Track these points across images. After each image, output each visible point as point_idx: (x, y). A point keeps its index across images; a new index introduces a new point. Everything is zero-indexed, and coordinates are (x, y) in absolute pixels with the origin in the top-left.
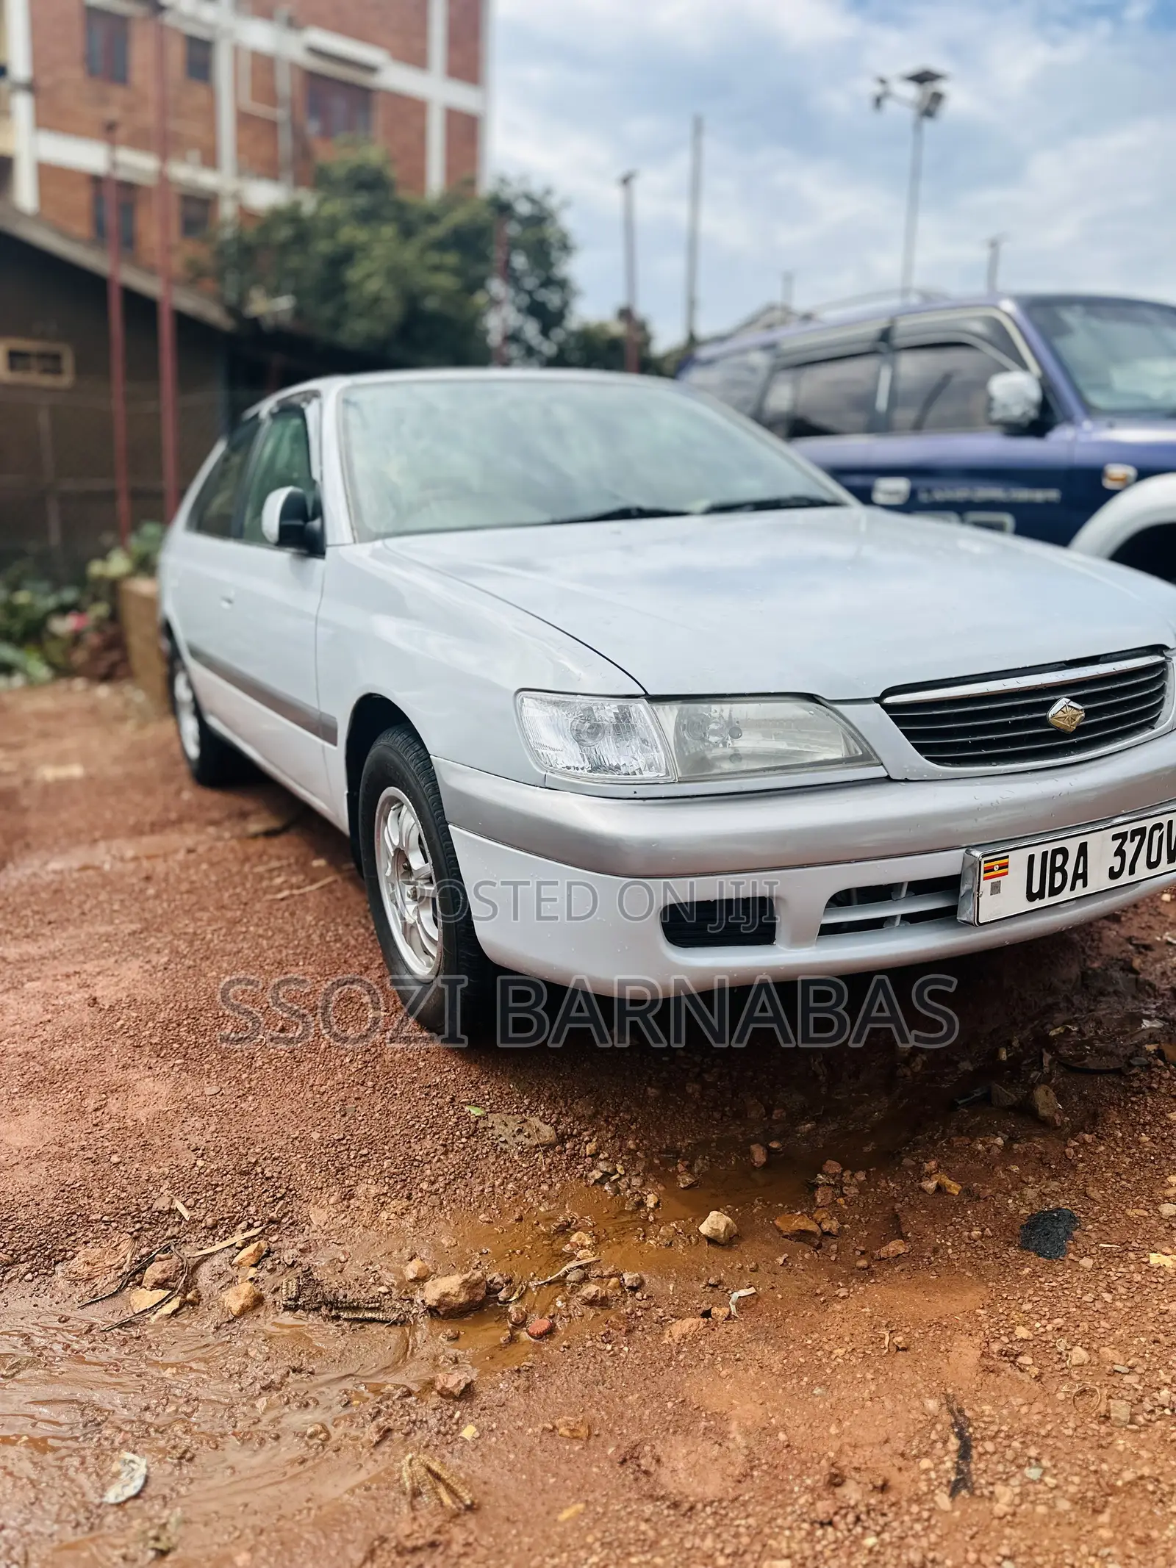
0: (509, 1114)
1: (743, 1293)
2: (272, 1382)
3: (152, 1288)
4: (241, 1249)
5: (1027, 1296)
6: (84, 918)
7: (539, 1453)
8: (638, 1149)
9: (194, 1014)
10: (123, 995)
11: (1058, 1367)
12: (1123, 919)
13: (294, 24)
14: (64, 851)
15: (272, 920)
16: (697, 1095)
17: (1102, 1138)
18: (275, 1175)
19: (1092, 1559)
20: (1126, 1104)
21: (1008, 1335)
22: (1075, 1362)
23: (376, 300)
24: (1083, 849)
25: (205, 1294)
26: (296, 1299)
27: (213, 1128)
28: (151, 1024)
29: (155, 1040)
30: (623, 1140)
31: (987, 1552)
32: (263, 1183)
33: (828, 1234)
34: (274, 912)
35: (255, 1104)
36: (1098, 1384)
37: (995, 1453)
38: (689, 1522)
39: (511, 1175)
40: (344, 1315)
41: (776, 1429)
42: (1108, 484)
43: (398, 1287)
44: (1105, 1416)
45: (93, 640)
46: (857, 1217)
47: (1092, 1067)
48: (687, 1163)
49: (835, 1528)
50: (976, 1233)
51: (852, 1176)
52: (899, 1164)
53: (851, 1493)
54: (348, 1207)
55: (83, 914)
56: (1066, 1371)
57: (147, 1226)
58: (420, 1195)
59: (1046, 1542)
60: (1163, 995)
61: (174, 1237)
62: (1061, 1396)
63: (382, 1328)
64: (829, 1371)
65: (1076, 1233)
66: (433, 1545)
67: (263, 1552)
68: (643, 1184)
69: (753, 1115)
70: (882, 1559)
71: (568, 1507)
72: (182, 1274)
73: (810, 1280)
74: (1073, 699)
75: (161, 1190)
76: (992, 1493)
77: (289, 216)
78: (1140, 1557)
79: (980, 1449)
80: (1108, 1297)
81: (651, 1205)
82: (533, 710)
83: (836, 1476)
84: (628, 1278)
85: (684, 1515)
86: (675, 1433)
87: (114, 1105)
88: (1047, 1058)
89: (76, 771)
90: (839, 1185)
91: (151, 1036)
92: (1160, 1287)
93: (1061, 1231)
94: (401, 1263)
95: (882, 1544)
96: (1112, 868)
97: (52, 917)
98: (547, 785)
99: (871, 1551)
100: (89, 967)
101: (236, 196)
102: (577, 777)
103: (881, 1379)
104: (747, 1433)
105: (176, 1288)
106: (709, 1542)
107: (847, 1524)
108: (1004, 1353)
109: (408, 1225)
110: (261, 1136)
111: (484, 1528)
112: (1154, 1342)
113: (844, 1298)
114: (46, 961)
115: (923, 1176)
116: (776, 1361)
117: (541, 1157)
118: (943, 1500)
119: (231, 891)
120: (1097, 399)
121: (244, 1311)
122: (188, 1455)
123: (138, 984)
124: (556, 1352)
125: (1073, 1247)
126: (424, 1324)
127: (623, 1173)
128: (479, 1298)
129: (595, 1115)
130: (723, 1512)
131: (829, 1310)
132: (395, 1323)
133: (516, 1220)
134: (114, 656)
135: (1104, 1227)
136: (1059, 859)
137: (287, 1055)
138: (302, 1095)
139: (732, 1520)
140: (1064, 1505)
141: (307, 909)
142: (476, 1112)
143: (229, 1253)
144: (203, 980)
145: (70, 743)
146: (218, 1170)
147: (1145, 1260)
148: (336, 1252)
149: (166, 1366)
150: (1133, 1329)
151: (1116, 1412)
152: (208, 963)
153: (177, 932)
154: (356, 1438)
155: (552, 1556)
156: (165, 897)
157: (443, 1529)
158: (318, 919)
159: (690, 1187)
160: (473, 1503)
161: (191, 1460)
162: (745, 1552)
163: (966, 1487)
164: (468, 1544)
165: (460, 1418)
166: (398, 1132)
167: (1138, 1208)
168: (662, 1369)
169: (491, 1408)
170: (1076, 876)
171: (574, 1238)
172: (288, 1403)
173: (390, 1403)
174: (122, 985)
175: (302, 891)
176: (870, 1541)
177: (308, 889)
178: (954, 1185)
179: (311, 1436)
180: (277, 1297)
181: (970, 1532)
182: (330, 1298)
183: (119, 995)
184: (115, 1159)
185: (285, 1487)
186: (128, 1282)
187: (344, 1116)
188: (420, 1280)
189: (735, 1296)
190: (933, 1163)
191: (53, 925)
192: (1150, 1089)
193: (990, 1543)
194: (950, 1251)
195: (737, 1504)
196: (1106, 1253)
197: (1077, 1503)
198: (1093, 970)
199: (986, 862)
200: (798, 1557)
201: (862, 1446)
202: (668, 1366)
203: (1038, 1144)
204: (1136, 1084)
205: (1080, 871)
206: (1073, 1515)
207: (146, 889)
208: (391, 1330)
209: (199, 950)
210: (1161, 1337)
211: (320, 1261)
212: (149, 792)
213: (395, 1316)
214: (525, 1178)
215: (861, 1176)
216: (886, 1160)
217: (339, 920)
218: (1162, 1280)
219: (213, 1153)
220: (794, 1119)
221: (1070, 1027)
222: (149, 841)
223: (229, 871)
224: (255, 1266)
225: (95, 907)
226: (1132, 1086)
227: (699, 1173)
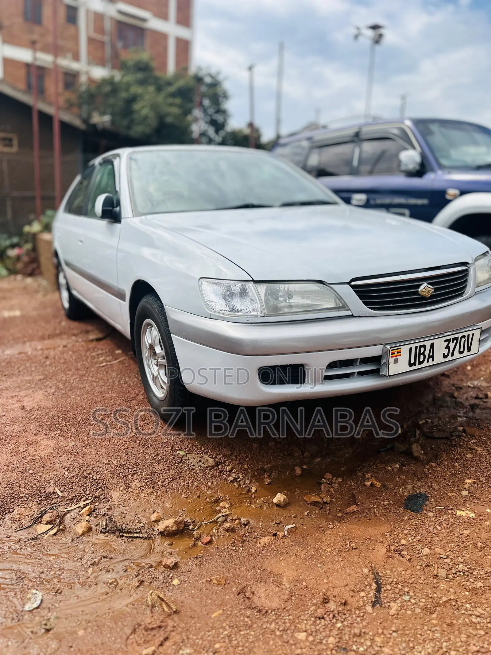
0: (195, 454)
1: (290, 526)
2: (95, 562)
3: (46, 524)
4: (83, 508)
5: (406, 527)
6: (20, 373)
7: (205, 591)
8: (249, 468)
9: (65, 413)
10: (35, 405)
11: (417, 556)
12: (451, 376)
14: (12, 346)
15: (98, 375)
16: (273, 447)
17: (439, 465)
18: (98, 478)
19: (429, 632)
20: (449, 451)
21: (397, 543)
22: (424, 554)
23: (146, 118)
24: (432, 345)
25: (67, 527)
26: (105, 529)
27: (72, 459)
28: (47, 417)
29: (49, 424)
30: (242, 464)
31: (386, 629)
32: (92, 482)
33: (326, 503)
34: (99, 372)
35: (90, 450)
36: (434, 562)
37: (391, 590)
38: (265, 618)
39: (196, 479)
40: (125, 535)
41: (302, 581)
42: (448, 197)
43: (148, 524)
44: (436, 575)
45: (25, 259)
46: (338, 496)
47: (436, 436)
48: (268, 474)
49: (325, 620)
50: (386, 502)
51: (336, 479)
52: (356, 475)
53: (332, 606)
54: (128, 491)
55: (19, 372)
56: (421, 557)
57: (44, 499)
58: (158, 487)
59: (411, 625)
60: (466, 408)
61: (55, 503)
62: (418, 567)
63: (141, 540)
64: (324, 557)
65: (427, 503)
66: (160, 627)
67: (89, 630)
68: (250, 483)
69: (296, 455)
70: (343, 632)
71: (215, 612)
72: (58, 519)
73: (318, 521)
74: (429, 284)
75: (50, 484)
76: (389, 606)
77: (109, 82)
78: (448, 631)
79: (385, 588)
80: (439, 528)
81: (253, 491)
82: (206, 286)
83: (326, 599)
84: (243, 520)
85: (263, 615)
86: (260, 582)
87: (31, 450)
88: (418, 432)
89: (17, 313)
90: (331, 483)
91: (47, 422)
92: (460, 524)
93: (421, 501)
94: (150, 514)
95: (344, 626)
96: (444, 354)
97: (6, 373)
98: (212, 317)
99: (339, 629)
100: (22, 393)
101: (87, 73)
102: (224, 314)
103: (345, 560)
104: (290, 582)
105: (55, 524)
106: (273, 625)
107: (329, 618)
108: (395, 550)
109: (152, 499)
110: (92, 463)
111: (181, 620)
112: (457, 546)
113: (331, 528)
114: (3, 391)
115: (364, 479)
116: (303, 554)
117: (208, 471)
118: (369, 609)
119: (81, 363)
120: (444, 162)
121: (83, 534)
122: (59, 591)
123: (42, 401)
124: (212, 550)
125: (425, 508)
126: (158, 539)
127: (242, 478)
128: (181, 528)
129: (231, 455)
130: (279, 614)
131: (325, 533)
132: (146, 538)
133: (198, 497)
134: (34, 265)
135: (438, 500)
136: (422, 349)
138: (109, 446)
139: (283, 617)
140: (418, 611)
141: (113, 371)
142: (182, 453)
143: (78, 510)
144: (69, 399)
145: (15, 302)
146: (74, 476)
147: (455, 513)
148: (122, 510)
149: (50, 555)
150: (449, 541)
151: (441, 574)
152: (71, 392)
153: (58, 379)
154: (129, 585)
155: (209, 631)
156: (54, 365)
157: (164, 621)
158: (117, 375)
159: (270, 484)
160: (176, 610)
161: (60, 593)
162: (288, 629)
163: (378, 603)
164: (174, 627)
165: (172, 576)
166: (149, 461)
167: (452, 492)
168: (256, 557)
169: (185, 572)
170: (429, 357)
171: (221, 504)
172: (101, 570)
173: (143, 570)
174: (35, 401)
175: (111, 363)
176: (339, 625)
177: (114, 362)
178: (378, 483)
179: (111, 584)
180: (97, 528)
181: (379, 621)
182: (119, 528)
183: (34, 405)
184: (31, 472)
185: (99, 604)
186: (36, 522)
187: (127, 454)
188: (157, 521)
189: (287, 527)
190: (370, 474)
191: (6, 377)
192: (460, 445)
193: (387, 626)
194: (375, 510)
195: (285, 611)
196: (439, 510)
197: (423, 610)
198: (438, 397)
199: (392, 350)
200: (309, 631)
201: (337, 587)
202: (258, 556)
203: (413, 467)
204: (454, 443)
205: (431, 354)
206: (422, 614)
207: (46, 362)
208: (145, 541)
209: (67, 387)
210: (460, 544)
211: (116, 514)
212: (48, 322)
213: (146, 535)
214: (202, 480)
215: (340, 480)
216: (351, 473)
217: (126, 375)
218: (461, 521)
219: (72, 470)
220: (313, 457)
221: (428, 420)
222: (47, 342)
223: (81, 355)
224: (88, 515)
225: (24, 369)
226: (452, 444)
227: (273, 478)
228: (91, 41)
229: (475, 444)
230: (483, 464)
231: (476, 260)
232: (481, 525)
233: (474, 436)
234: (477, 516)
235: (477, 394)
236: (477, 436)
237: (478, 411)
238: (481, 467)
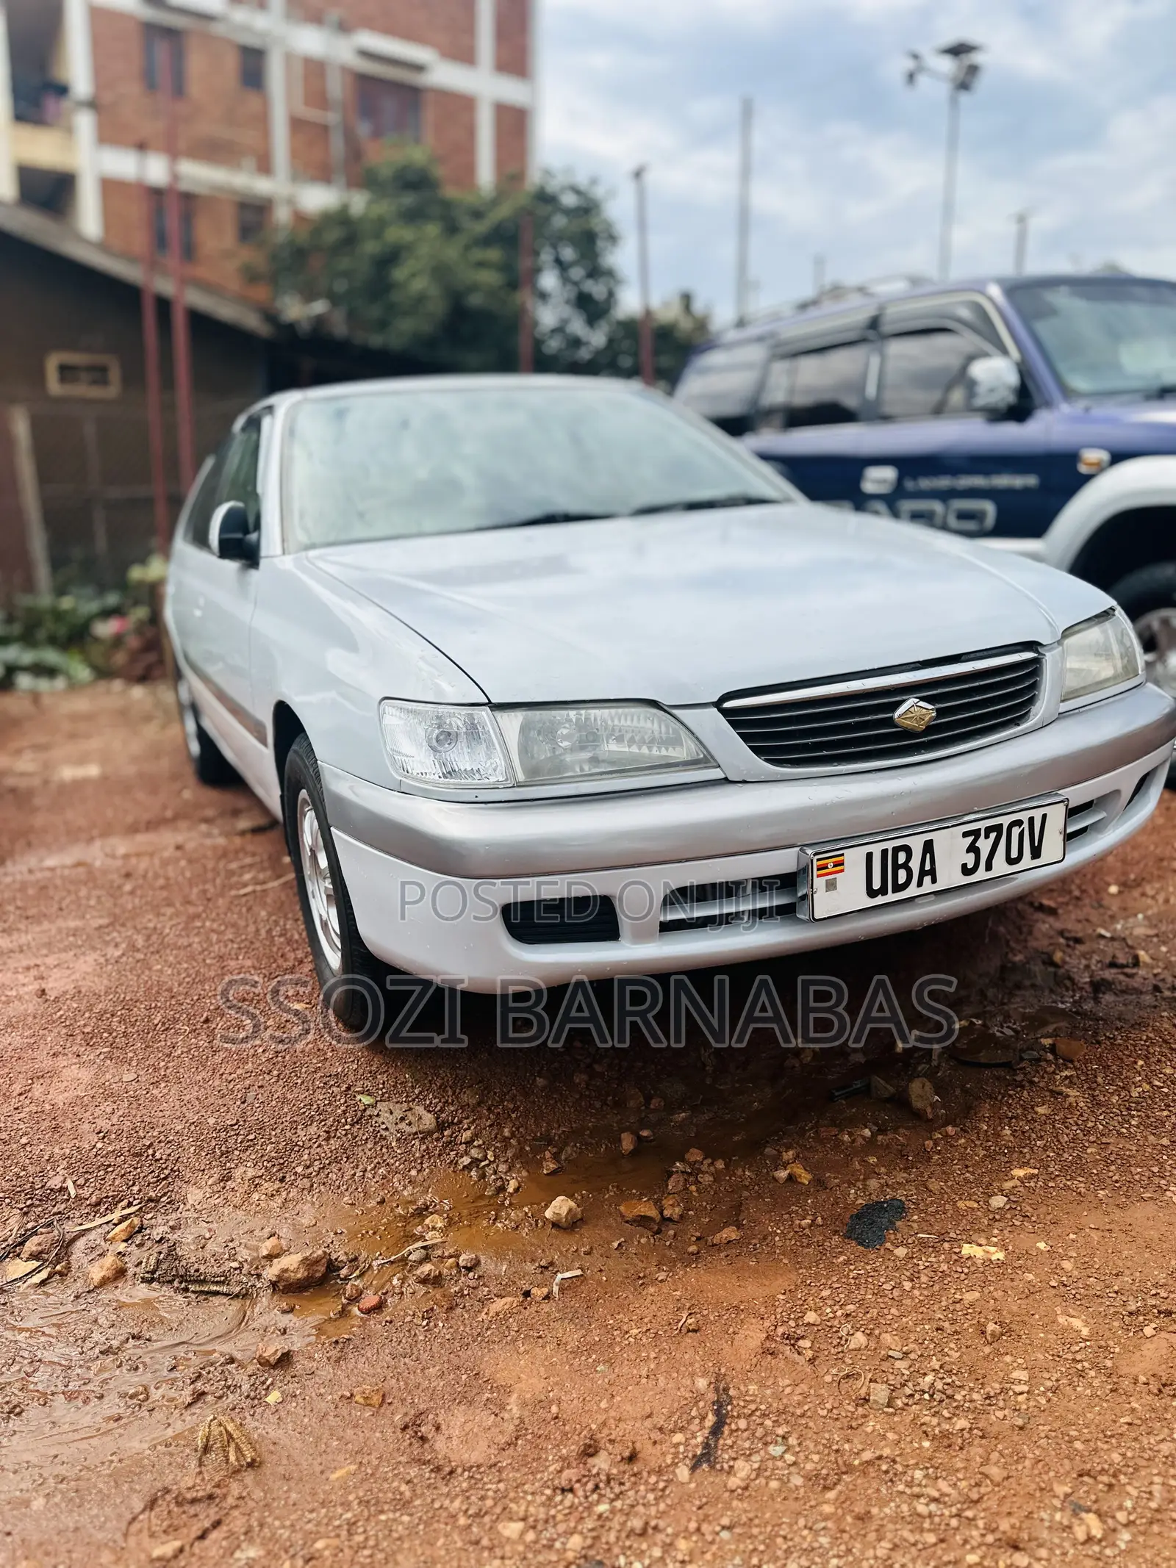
0: (397, 1102)
1: (568, 1275)
2: (111, 1347)
3: (28, 1259)
4: (116, 1225)
5: (830, 1282)
6: (60, 913)
7: (331, 1418)
8: (513, 1136)
9: (130, 1005)
10: (71, 987)
11: (833, 1351)
13: (344, 28)
14: (61, 849)
15: (229, 914)
16: (583, 1085)
17: (965, 1131)
18: (164, 1157)
19: (805, 1532)
20: (1003, 1097)
21: (796, 1320)
22: (851, 1347)
23: (421, 299)
24: (929, 846)
25: (74, 1265)
26: (153, 1272)
27: (120, 1113)
28: (87, 1015)
29: (87, 1030)
30: (500, 1128)
31: (710, 1522)
32: (151, 1165)
33: (670, 1220)
34: (233, 908)
35: (166, 1091)
36: (867, 1368)
37: (746, 1430)
38: (446, 1485)
39: (385, 1160)
40: (192, 1287)
41: (551, 1402)
42: (1083, 469)
43: (251, 1264)
44: (864, 1399)
45: (133, 642)
46: (704, 1204)
47: (983, 1060)
48: (555, 1150)
49: (575, 1495)
50: (807, 1221)
51: (711, 1164)
52: (762, 1154)
53: (601, 1463)
54: (224, 1188)
55: (61, 909)
56: (840, 1355)
57: (38, 1203)
58: (293, 1178)
59: (768, 1515)
60: (1082, 989)
61: (60, 1213)
62: (828, 1378)
63: (224, 1300)
64: (617, 1349)
65: (898, 1224)
66: (211, 1497)
67: (58, 1499)
68: (510, 1170)
69: (632, 1104)
70: (608, 1524)
71: (341, 1468)
72: (56, 1247)
73: (640, 1264)
74: (922, 699)
75: (58, 1170)
76: (731, 1467)
77: (340, 218)
78: (853, 1532)
79: (733, 1426)
80: (907, 1285)
81: (511, 1190)
82: (393, 717)
83: (590, 1446)
84: (464, 1259)
85: (443, 1479)
86: (460, 1402)
87: (37, 1091)
89: (93, 771)
90: (695, 1171)
91: (85, 1025)
92: (963, 1277)
93: (885, 1220)
94: (260, 1241)
95: (613, 1511)
96: (964, 866)
97: (32, 912)
98: (404, 790)
99: (600, 1516)
100: (51, 960)
101: (291, 201)
102: (426, 782)
103: (663, 1357)
104: (524, 1405)
105: (47, 1260)
106: (457, 1503)
107: (584, 1491)
108: (786, 1336)
109: (275, 1205)
110: (162, 1120)
111: (258, 1483)
112: (937, 1329)
113: (662, 1281)
114: (12, 955)
115: (778, 1163)
116: (573, 1339)
117: (417, 1143)
118: (683, 1473)
119: (201, 887)
121: (104, 1282)
122: (18, 1410)
123: (87, 977)
124: (378, 1326)
125: (892, 1237)
126: (264, 1300)
127: (492, 1159)
128: (318, 1275)
129: (479, 1104)
130: (478, 1476)
131: (644, 1293)
132: (237, 1296)
133: (378, 1203)
134: (151, 657)
135: (929, 1218)
136: (902, 857)
137: (206, 1044)
138: (210, 1082)
139: (485, 1484)
140: (797, 1481)
141: (264, 905)
142: (366, 1100)
143: (106, 1228)
144: (147, 972)
145: (94, 744)
146: (114, 1151)
147: (957, 1250)
148: (203, 1229)
149: (21, 1330)
150: (920, 1317)
151: (876, 1395)
152: (157, 956)
153: (139, 927)
154: (172, 1400)
155: (312, 1511)
156: (139, 892)
157: (222, 1483)
158: (270, 914)
159: (553, 1173)
160: (253, 1460)
161: (19, 1414)
162: (486, 1513)
163: (709, 1461)
164: (241, 1498)
165: (272, 1384)
166: (288, 1118)
167: (970, 1199)
168: (468, 1344)
169: (301, 1376)
170: (923, 873)
171: (427, 1221)
172: (119, 1366)
173: (212, 1369)
174: (74, 977)
175: (265, 887)
176: (603, 1508)
177: (270, 885)
178: (806, 1175)
179: (132, 1397)
180: (138, 1270)
181: (697, 1503)
182: (182, 1272)
183: (67, 987)
184: (24, 1140)
185: (94, 1442)
186: (9, 1253)
187: (243, 1103)
188: (270, 1257)
189: (560, 1276)
190: (791, 1153)
191: (30, 920)
192: (1032, 1083)
193: (714, 1514)
194: (777, 1238)
195: (493, 1470)
196: (923, 1243)
197: (810, 1480)
198: (1014, 963)
199: (818, 860)
200: (531, 1519)
201: (626, 1419)
202: (474, 1341)
203: (902, 1136)
204: (1019, 1078)
205: (927, 867)
206: (802, 1491)
207: (124, 884)
208: (232, 1302)
209: (153, 944)
210: (946, 1325)
211: (187, 1238)
212: (154, 791)
213: (238, 1289)
214: (397, 1164)
215: (720, 1165)
216: (752, 1150)
217: (290, 915)
218: (966, 1270)
219: (113, 1136)
220: (671, 1108)
221: (974, 1020)
222: (142, 838)
223: (204, 867)
224: (126, 1241)
225: (72, 902)
226: (1015, 1080)
227: (566, 1159)
228: (297, 124)
229: (1067, 1082)
230: (1068, 1131)
231: (1068, 632)
232: (1012, 1280)
233: (1072, 1062)
234: (1010, 1257)
235: (1114, 957)
236: (1079, 1061)
237: (1108, 998)
238: (1060, 1137)
